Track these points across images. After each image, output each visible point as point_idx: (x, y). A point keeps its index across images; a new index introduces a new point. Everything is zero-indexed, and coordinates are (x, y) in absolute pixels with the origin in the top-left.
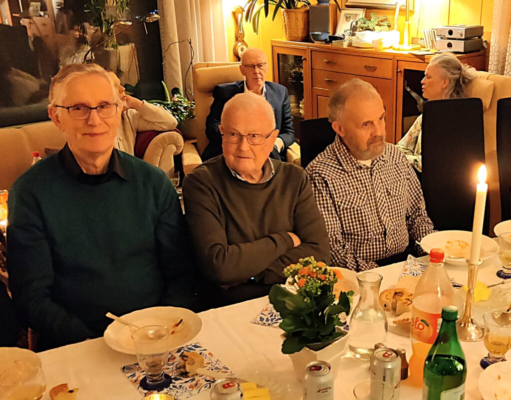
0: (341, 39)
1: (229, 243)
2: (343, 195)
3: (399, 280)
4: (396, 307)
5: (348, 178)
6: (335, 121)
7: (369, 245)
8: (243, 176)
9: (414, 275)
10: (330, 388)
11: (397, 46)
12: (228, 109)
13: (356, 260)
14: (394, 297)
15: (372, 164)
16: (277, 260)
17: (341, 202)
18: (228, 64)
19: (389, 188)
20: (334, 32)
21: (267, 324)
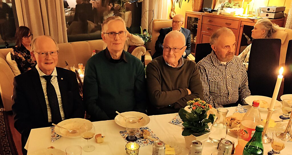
0: (217, 11)
1: (162, 91)
2: (212, 76)
3: (233, 114)
4: (231, 124)
5: (215, 69)
6: (213, 44)
7: (221, 98)
8: (170, 64)
9: (240, 113)
10: (201, 152)
11: (241, 15)
12: (167, 37)
13: (214, 104)
14: (231, 121)
15: (226, 64)
16: (180, 99)
17: (211, 79)
18: (167, 20)
19: (233, 75)
20: (214, 8)
21: (175, 124)
